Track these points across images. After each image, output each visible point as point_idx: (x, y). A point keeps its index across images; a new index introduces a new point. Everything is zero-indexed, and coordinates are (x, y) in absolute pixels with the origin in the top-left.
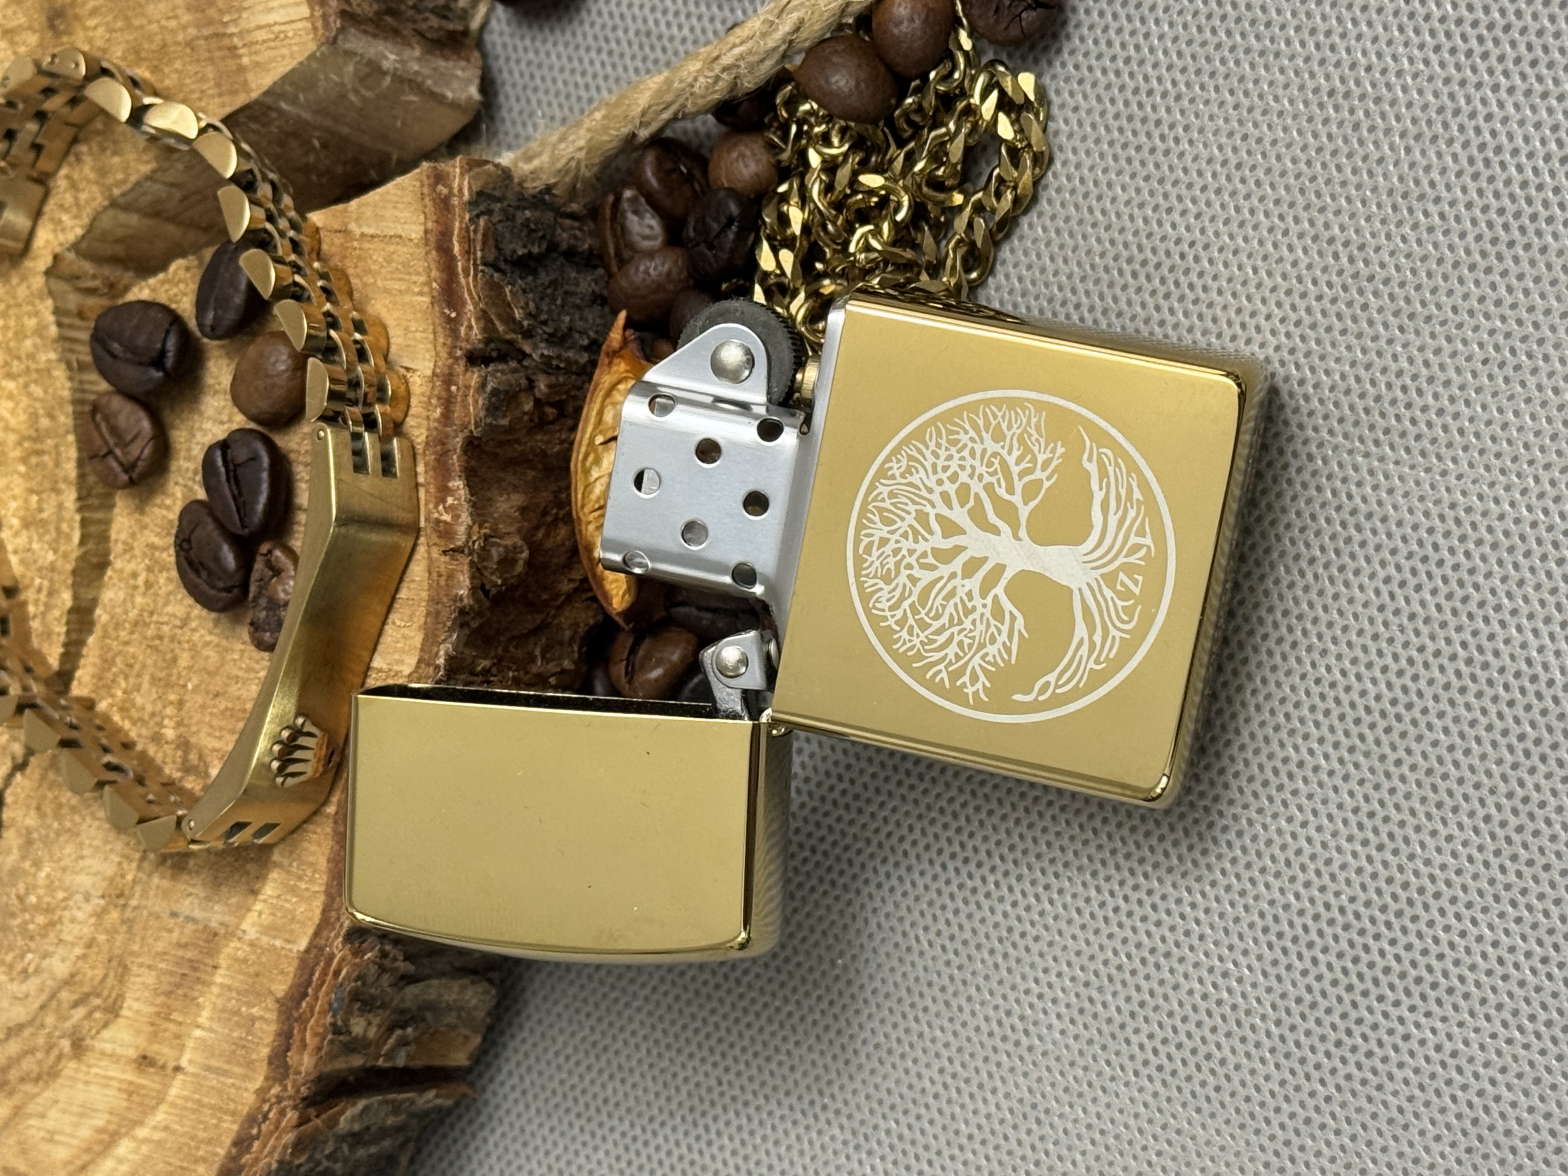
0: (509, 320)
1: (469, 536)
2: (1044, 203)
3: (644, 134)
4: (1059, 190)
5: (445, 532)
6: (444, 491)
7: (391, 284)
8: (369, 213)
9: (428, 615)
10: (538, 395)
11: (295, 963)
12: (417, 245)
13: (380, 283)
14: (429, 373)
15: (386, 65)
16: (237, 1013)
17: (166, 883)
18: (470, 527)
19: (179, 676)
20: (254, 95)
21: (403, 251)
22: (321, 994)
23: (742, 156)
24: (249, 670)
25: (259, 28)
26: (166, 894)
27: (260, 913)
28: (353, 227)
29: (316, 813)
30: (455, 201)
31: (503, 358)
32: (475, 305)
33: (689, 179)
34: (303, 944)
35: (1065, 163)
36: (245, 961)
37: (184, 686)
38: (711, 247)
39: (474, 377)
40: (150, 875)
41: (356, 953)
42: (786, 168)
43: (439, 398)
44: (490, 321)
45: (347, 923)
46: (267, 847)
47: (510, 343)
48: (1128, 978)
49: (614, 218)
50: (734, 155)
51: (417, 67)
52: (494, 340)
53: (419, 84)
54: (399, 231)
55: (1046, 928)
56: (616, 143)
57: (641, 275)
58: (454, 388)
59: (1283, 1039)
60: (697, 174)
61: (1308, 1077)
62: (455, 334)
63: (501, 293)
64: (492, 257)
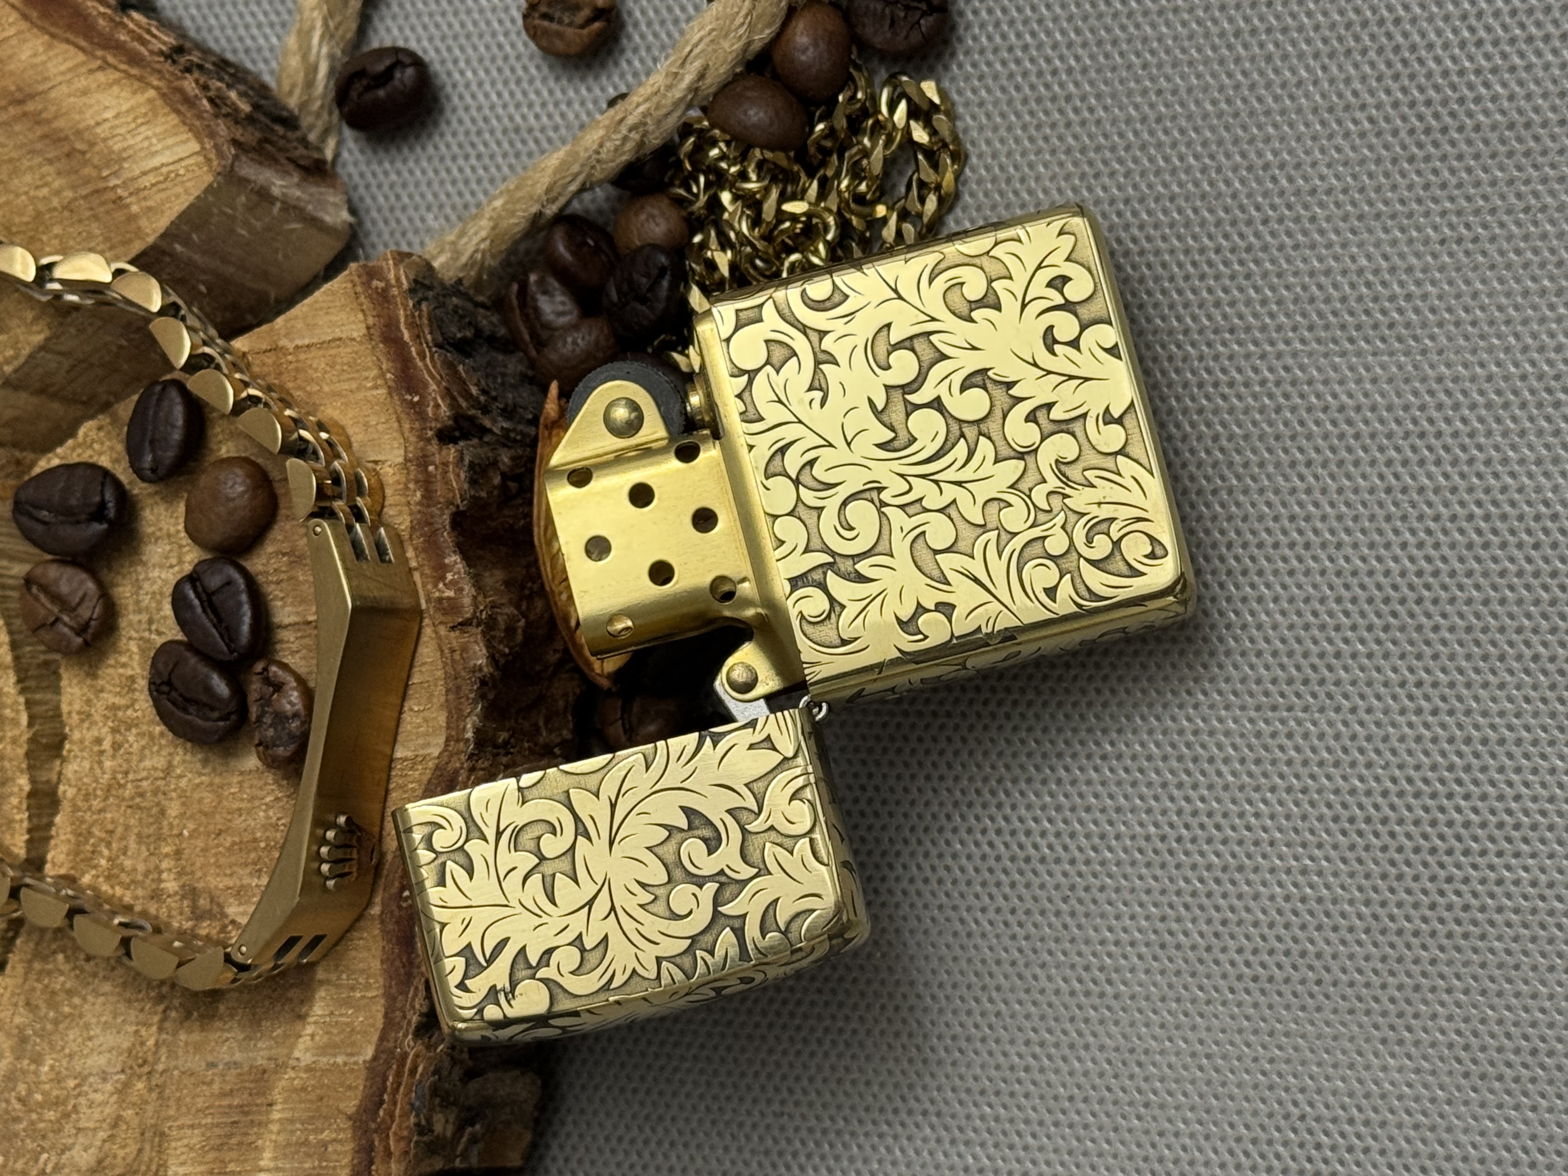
0: (468, 396)
1: (476, 607)
2: (967, 198)
3: (551, 210)
4: (979, 182)
5: (449, 608)
6: (440, 571)
7: (339, 387)
8: (300, 325)
9: (448, 691)
10: (504, 468)
11: (363, 1074)
12: (361, 343)
13: (326, 389)
14: (401, 460)
15: (276, 191)
16: (306, 1143)
17: (196, 1036)
18: (475, 598)
19: (171, 826)
20: (151, 240)
21: (345, 353)
22: (399, 1097)
23: (652, 215)
24: (252, 799)
25: (144, 173)
26: (198, 1047)
27: (312, 1036)
28: (283, 342)
29: (358, 919)
30: (395, 291)
31: (465, 436)
32: (438, 384)
33: (597, 249)
34: (369, 1052)
35: (980, 156)
36: (304, 1089)
37: (181, 834)
38: (644, 300)
39: (451, 452)
40: (175, 1034)
41: (428, 1047)
42: (698, 219)
43: (416, 482)
44: (453, 398)
45: (415, 1019)
46: (312, 965)
47: (472, 419)
48: (1205, 901)
49: (523, 305)
50: (643, 217)
51: (298, 193)
52: (458, 417)
53: (302, 210)
54: (338, 334)
55: (1110, 876)
56: (524, 225)
57: (569, 347)
58: (431, 468)
59: (1375, 917)
60: (604, 246)
61: (1409, 946)
62: (422, 416)
63: (456, 371)
64: (440, 340)
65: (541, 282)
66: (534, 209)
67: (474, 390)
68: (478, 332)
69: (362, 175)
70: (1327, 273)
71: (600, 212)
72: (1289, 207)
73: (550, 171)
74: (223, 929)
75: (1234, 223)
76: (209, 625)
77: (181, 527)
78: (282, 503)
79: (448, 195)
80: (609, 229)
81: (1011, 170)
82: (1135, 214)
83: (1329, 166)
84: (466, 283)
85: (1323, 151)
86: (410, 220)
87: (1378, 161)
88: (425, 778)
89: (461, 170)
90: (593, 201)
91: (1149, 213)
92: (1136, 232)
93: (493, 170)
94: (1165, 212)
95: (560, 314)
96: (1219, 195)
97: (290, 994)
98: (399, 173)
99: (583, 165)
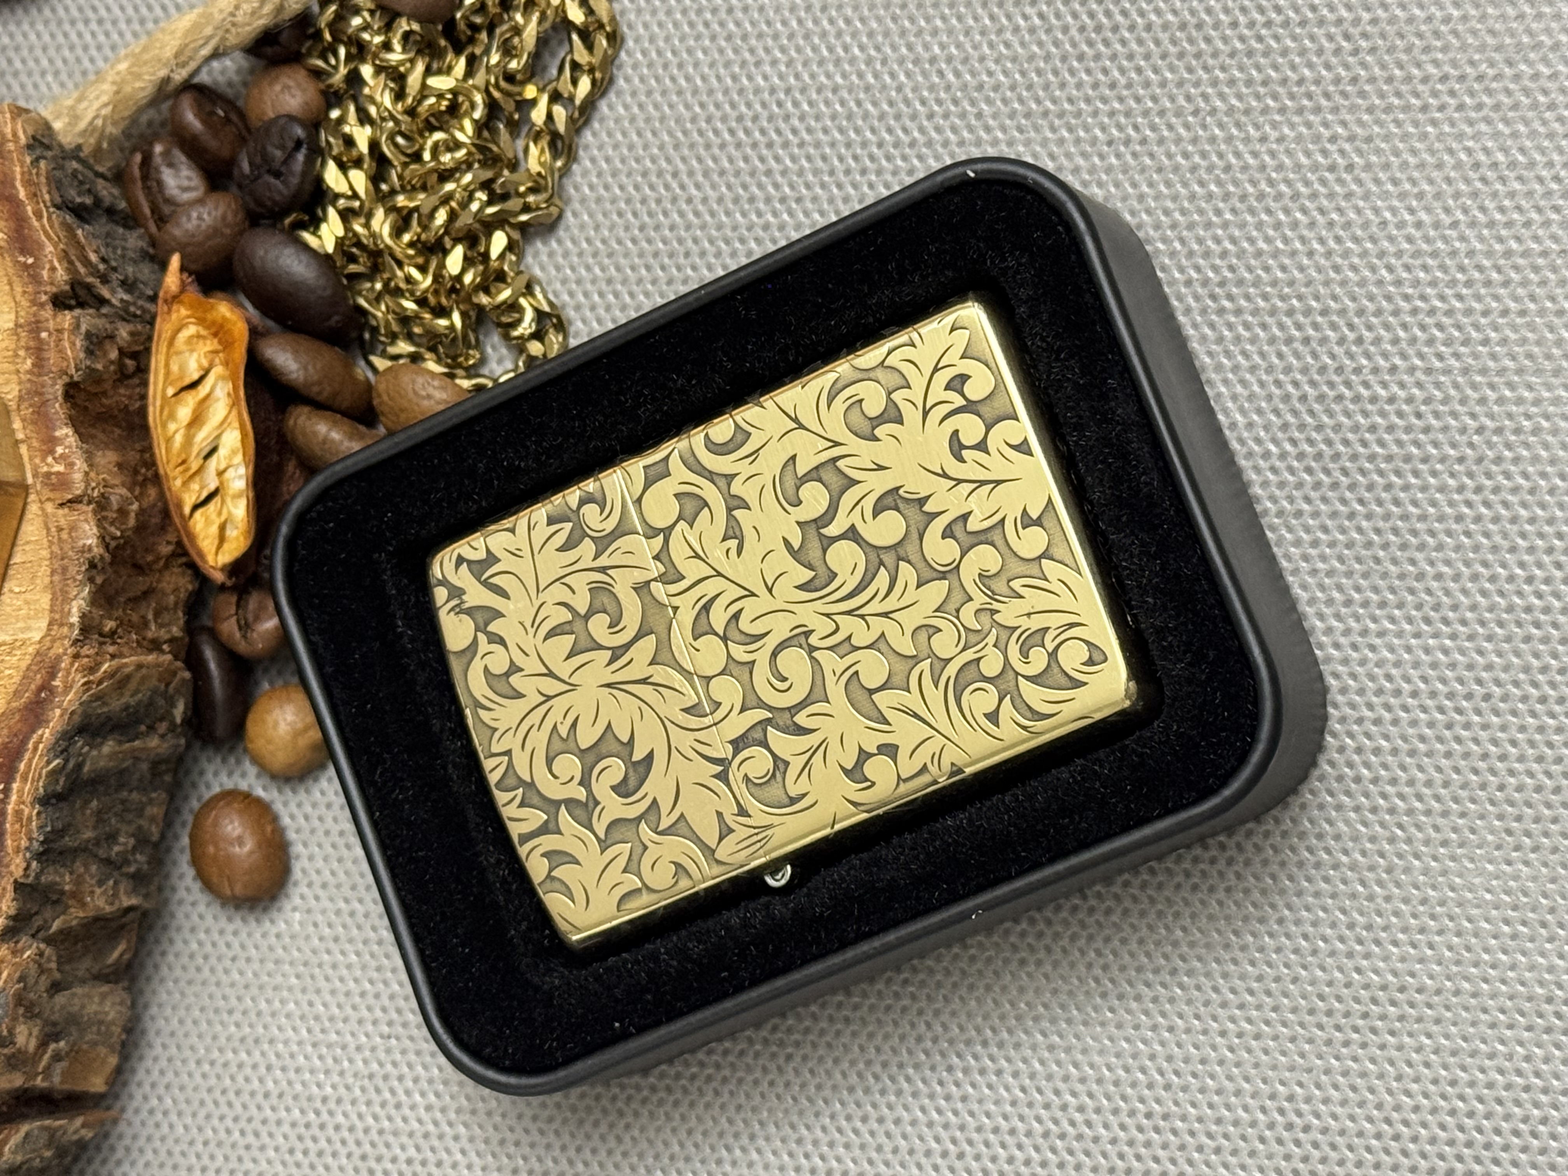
0: (87, 262)
1: (87, 484)
2: (621, 82)
3: (180, 76)
4: (635, 67)
5: (60, 482)
6: (50, 443)
9: (53, 572)
10: (121, 343)
14: (11, 325)
18: (87, 474)
23: (287, 87)
30: (11, 146)
31: (81, 305)
32: (55, 246)
33: (227, 120)
35: (637, 40)
38: (277, 175)
39: (67, 318)
41: (16, 952)
42: (336, 93)
43: (27, 349)
44: (71, 262)
47: (89, 287)
49: (145, 177)
50: (277, 88)
52: (75, 284)
56: (149, 89)
57: (195, 222)
58: (44, 335)
60: (234, 117)
62: (36, 279)
63: (75, 236)
64: (58, 200)
65: (166, 153)
66: (163, 73)
67: (93, 257)
68: (98, 202)
71: (230, 84)
72: (956, 102)
73: (179, 34)
75: (898, 117)
79: (65, 61)
80: (240, 103)
81: (669, 55)
82: (796, 104)
83: (997, 61)
84: (86, 150)
85: (991, 45)
86: (22, 86)
87: (1048, 58)
88: (24, 665)
89: (80, 35)
90: (223, 72)
91: (811, 104)
92: (796, 122)
93: (115, 36)
94: (827, 103)
95: (185, 189)
96: (884, 87)
99: (217, 28)
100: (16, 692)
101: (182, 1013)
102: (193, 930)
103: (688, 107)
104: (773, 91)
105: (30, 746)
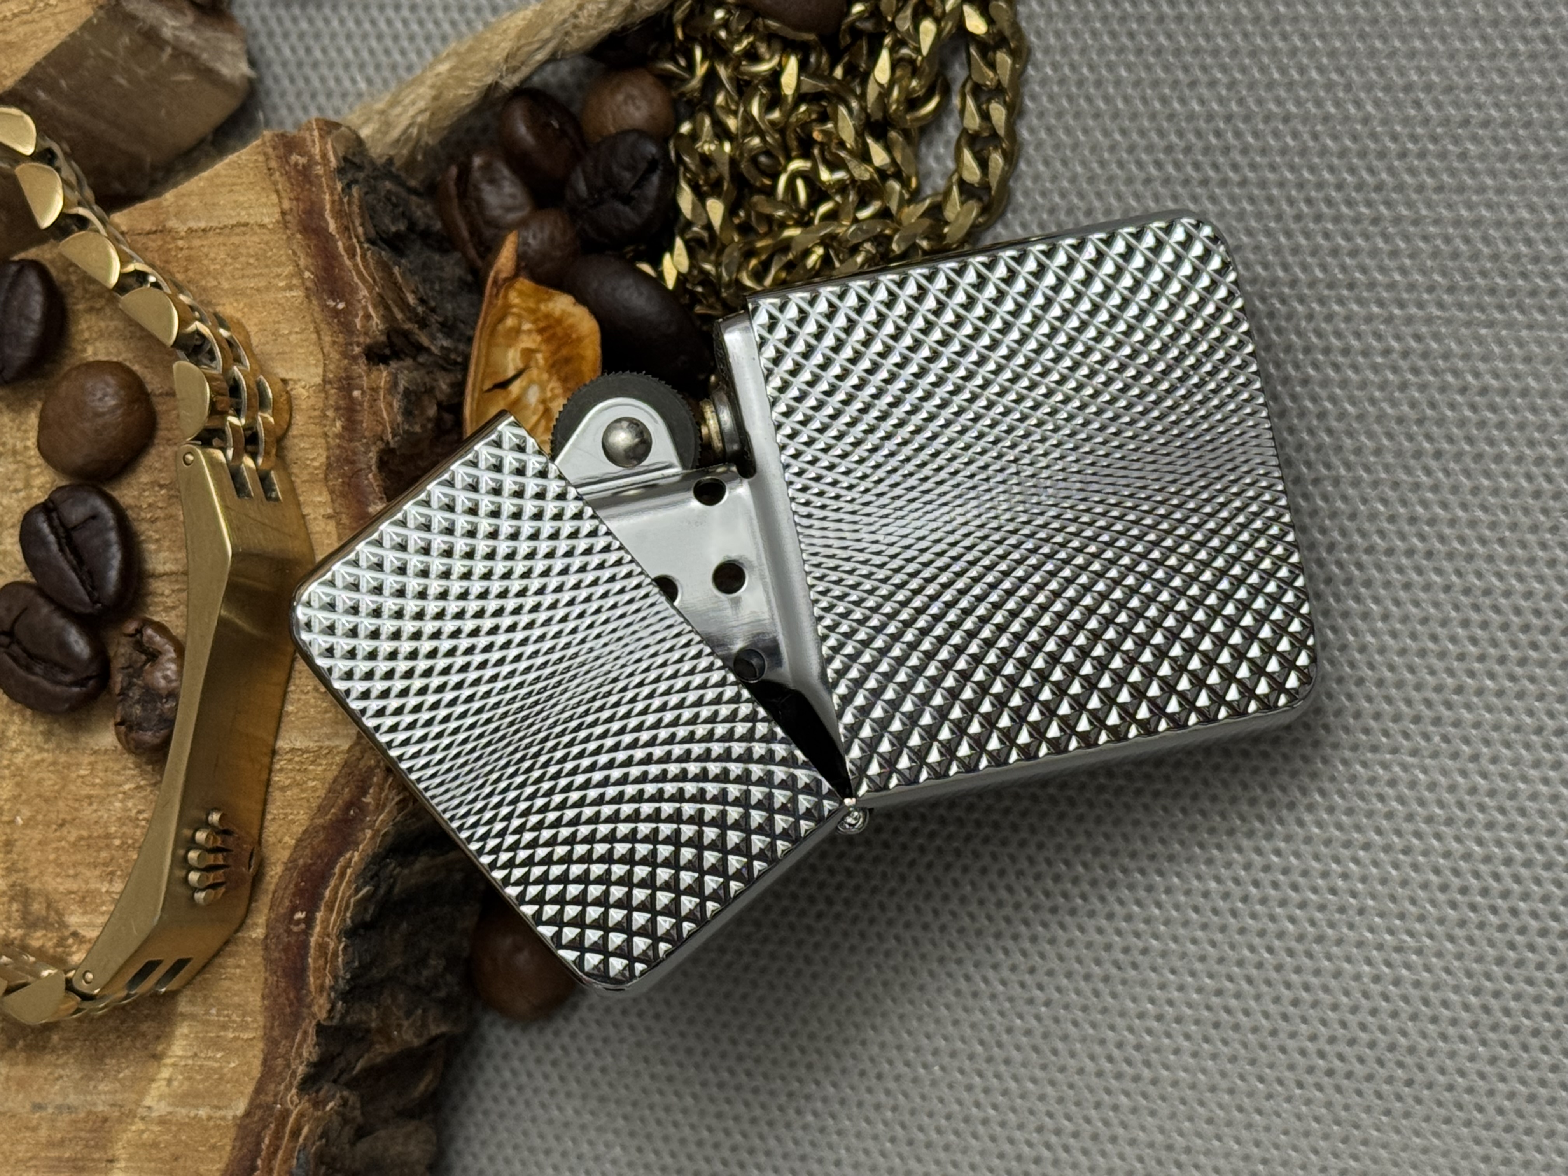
0: (404, 306)
3: (510, 82)
4: (1044, 83)
7: (242, 283)
8: (194, 203)
11: (232, 1133)
12: (272, 231)
13: (226, 285)
14: (318, 380)
15: (167, 33)
17: (20, 1071)
20: (9, 83)
21: (252, 241)
22: (277, 1163)
24: (106, 785)
26: (22, 1084)
27: (170, 1081)
28: (172, 223)
29: (229, 941)
30: (319, 170)
31: (399, 356)
32: (370, 289)
33: (563, 132)
34: (240, 1107)
35: (1047, 52)
36: (155, 1145)
37: (12, 822)
38: (626, 199)
39: (382, 376)
41: (317, 1104)
42: (688, 103)
43: (337, 409)
44: (387, 308)
45: (301, 1070)
46: (172, 995)
47: (406, 335)
48: (1273, 975)
49: (463, 194)
50: (620, 97)
51: (192, 38)
52: (393, 332)
53: (195, 59)
54: (244, 218)
55: (1156, 937)
56: (475, 96)
58: (356, 393)
59: (1486, 1009)
60: (570, 129)
61: (1525, 1048)
62: (347, 328)
63: (391, 274)
64: (373, 233)
65: (487, 167)
66: (489, 80)
67: (411, 299)
68: (412, 226)
69: (264, 20)
70: (1477, 223)
71: (563, 86)
72: (1434, 139)
73: (512, 33)
74: (61, 942)
75: (1363, 155)
76: (66, 566)
77: (32, 442)
78: (162, 423)
79: (372, 52)
80: (575, 109)
81: (1085, 70)
82: (1238, 135)
83: (1488, 92)
84: (398, 163)
85: (1481, 73)
86: (323, 80)
87: (1552, 89)
88: (330, 776)
89: (389, 22)
90: (557, 74)
91: (1256, 135)
92: (1237, 157)
93: (430, 26)
94: (1276, 135)
95: (509, 209)
96: (1347, 118)
97: (144, 1027)
98: (311, 21)
99: (555, 30)
100: (320, 808)
101: (492, 1149)
102: (506, 1056)
103: (1106, 133)
104: (1210, 117)
105: (337, 870)
